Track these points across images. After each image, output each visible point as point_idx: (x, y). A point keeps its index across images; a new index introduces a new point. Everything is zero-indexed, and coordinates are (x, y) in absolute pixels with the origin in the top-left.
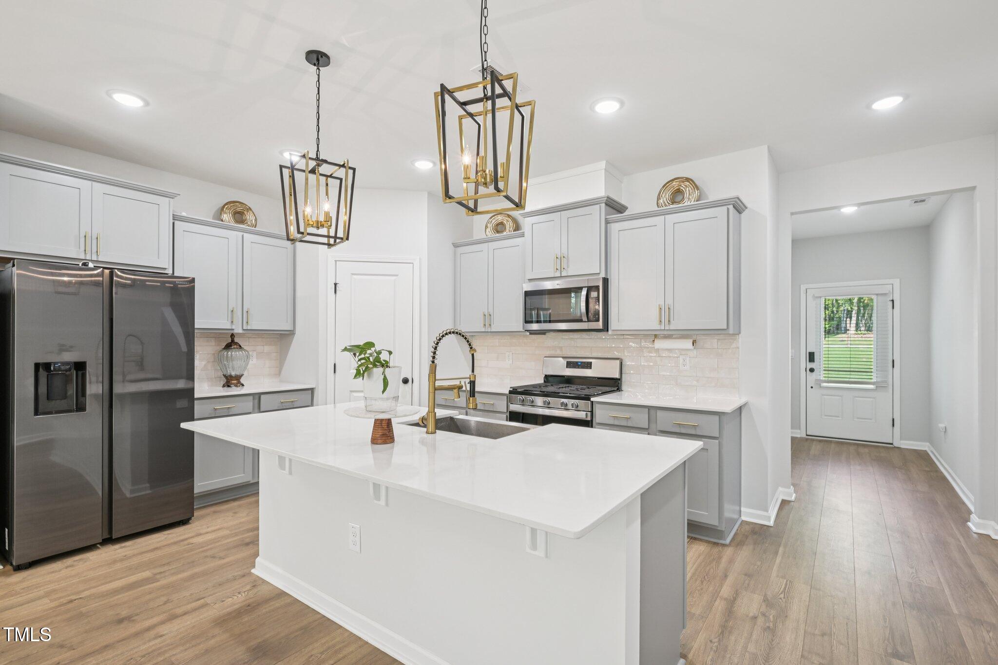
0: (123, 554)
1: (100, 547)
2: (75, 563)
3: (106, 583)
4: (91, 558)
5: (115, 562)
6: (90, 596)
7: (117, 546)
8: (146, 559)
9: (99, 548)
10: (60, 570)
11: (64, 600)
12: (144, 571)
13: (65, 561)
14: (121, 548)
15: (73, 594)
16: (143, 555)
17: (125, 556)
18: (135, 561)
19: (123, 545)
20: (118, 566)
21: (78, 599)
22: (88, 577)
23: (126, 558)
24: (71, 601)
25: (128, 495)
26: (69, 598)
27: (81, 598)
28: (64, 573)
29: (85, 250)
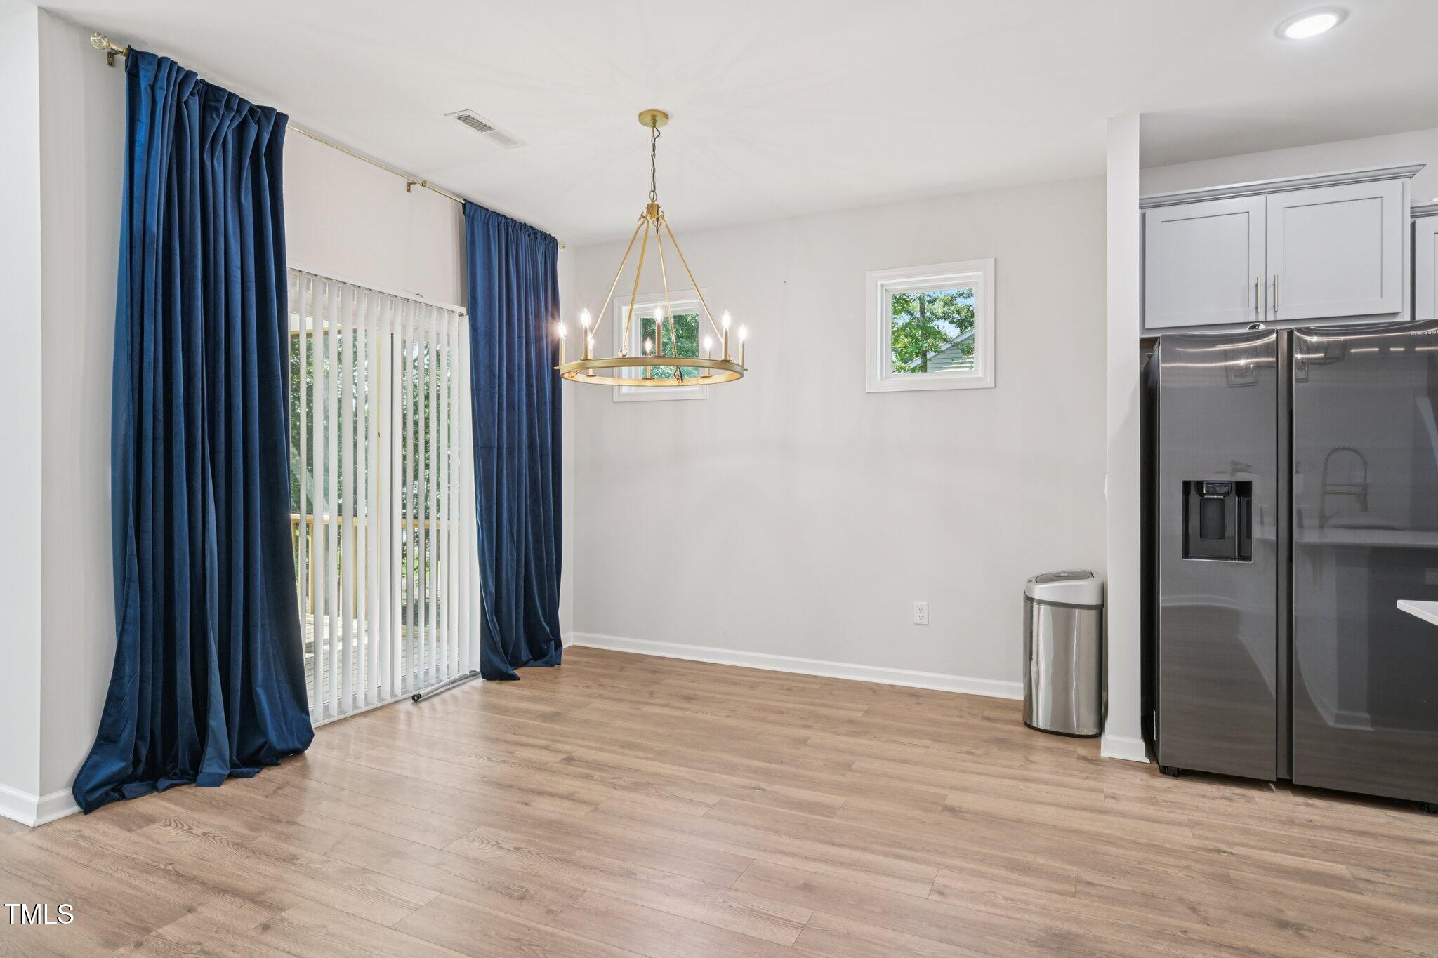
0: (1307, 816)
1: (1274, 788)
2: (1234, 798)
3: (1271, 850)
4: (1257, 799)
5: (1291, 822)
6: (1244, 857)
7: (1300, 800)
8: (1347, 844)
9: (1270, 789)
10: (1213, 798)
11: (1212, 845)
12: (1338, 863)
13: (1222, 787)
14: (1307, 805)
15: (1222, 841)
16: (1341, 834)
17: (1311, 821)
18: (1325, 837)
19: (1311, 801)
20: (1296, 832)
21: (1227, 852)
22: (1247, 827)
23: (1310, 825)
24: (1218, 851)
25: (1331, 722)
26: (1217, 844)
27: (1232, 853)
28: (1218, 805)
29: (1257, 308)
